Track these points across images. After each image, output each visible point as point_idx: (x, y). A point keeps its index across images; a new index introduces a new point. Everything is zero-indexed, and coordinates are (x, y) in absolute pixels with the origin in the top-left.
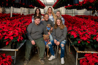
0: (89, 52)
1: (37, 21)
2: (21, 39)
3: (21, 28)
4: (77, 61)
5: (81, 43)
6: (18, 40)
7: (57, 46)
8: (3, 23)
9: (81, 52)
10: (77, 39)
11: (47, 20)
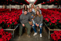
0: (56, 30)
1: (25, 12)
3: (16, 17)
4: (49, 35)
5: (51, 24)
6: (15, 24)
7: (37, 27)
8: (6, 14)
9: (52, 30)
11: (31, 12)
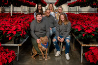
0: (94, 45)
2: (24, 34)
4: (82, 56)
6: (21, 35)
7: (60, 43)
10: (82, 33)
